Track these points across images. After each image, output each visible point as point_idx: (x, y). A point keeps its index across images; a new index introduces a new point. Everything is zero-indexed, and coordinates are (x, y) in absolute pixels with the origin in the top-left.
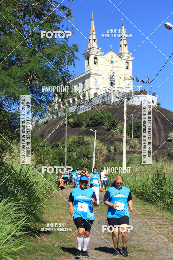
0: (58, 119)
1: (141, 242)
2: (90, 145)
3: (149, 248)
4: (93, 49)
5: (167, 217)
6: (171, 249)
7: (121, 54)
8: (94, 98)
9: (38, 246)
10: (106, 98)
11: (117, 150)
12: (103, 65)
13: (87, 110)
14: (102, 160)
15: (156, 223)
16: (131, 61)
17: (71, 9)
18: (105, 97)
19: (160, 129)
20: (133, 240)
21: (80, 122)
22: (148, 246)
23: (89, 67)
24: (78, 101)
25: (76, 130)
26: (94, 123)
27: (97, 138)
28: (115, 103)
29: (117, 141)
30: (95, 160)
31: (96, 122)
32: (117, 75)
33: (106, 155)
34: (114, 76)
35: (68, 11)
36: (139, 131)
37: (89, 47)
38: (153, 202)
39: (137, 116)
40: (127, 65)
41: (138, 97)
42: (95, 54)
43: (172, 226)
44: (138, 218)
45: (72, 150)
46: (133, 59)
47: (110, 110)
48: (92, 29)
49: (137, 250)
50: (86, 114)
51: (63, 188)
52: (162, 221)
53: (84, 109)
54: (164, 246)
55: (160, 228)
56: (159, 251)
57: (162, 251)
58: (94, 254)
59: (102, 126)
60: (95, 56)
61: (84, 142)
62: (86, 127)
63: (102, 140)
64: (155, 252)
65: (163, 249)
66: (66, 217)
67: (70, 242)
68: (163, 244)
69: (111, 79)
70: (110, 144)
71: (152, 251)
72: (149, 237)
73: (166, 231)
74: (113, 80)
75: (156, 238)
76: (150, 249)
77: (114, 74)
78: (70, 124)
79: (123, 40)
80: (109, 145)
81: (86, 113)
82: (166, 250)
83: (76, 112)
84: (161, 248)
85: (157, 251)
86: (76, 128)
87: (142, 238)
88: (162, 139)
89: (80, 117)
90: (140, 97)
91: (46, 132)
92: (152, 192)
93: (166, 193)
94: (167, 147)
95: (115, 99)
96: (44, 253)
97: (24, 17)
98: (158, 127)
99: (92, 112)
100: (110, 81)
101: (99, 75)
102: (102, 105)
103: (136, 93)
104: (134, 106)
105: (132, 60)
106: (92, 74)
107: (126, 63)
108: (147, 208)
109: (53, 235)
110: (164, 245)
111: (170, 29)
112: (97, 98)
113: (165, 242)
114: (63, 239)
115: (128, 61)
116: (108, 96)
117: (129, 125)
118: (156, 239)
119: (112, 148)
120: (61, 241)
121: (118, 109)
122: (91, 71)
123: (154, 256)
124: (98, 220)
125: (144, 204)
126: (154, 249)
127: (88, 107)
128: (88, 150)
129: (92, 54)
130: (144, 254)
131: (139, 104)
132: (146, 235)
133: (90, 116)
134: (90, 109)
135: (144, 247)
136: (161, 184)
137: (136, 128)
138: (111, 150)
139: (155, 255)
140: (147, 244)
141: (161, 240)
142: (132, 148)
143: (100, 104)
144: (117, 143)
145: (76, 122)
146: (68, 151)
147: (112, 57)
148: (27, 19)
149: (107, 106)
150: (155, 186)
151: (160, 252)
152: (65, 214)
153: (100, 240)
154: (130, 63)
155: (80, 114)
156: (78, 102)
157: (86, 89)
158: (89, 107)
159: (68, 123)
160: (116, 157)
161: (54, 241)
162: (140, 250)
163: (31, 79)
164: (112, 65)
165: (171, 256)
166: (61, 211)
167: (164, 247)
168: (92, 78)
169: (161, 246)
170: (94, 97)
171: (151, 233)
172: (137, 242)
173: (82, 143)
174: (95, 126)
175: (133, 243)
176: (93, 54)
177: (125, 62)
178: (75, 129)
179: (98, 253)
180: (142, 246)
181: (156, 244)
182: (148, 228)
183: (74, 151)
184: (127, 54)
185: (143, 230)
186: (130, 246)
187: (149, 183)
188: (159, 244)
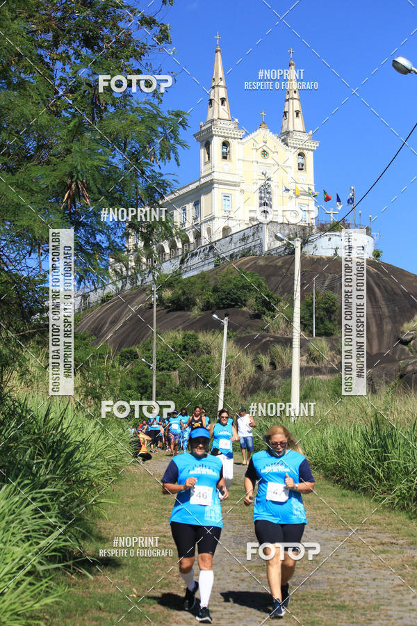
0: (134, 291)
1: (338, 587)
2: (212, 354)
3: (357, 601)
4: (219, 121)
5: (399, 526)
6: (411, 604)
7: (288, 133)
8: (223, 241)
9: (90, 598)
10: (250, 240)
11: (277, 366)
12: (243, 161)
13: (206, 269)
14: (242, 390)
15: (374, 540)
16: (312, 150)
17: (168, 25)
18: (248, 237)
19: (380, 316)
20: (318, 583)
21: (188, 299)
22: (356, 597)
23: (209, 166)
24: (183, 247)
25: (179, 317)
26: (222, 299)
27: (229, 337)
28: (273, 253)
29: (278, 343)
30: (225, 389)
31: (227, 298)
32: (276, 184)
33: (250, 378)
34: (269, 186)
35: (161, 30)
36: (330, 318)
37: (209, 118)
38: (365, 490)
39: (327, 283)
40: (301, 161)
41: (328, 238)
42: (223, 134)
43: (411, 549)
44: (330, 529)
45: (170, 366)
46: (315, 145)
47: (261, 270)
48: (217, 73)
49: (328, 606)
50: (203, 278)
51: (147, 457)
52: (388, 535)
53: (197, 267)
54: (393, 596)
55: (383, 552)
56: (382, 607)
57: (389, 608)
58: (224, 616)
59: (240, 307)
60: (223, 139)
61: (198, 346)
62: (203, 310)
63: (240, 342)
64: (373, 610)
65: (391, 603)
66: (157, 527)
67: (166, 588)
68: (390, 590)
69: (263, 195)
70: (260, 351)
71: (363, 608)
72: (358, 574)
73: (397, 559)
74: (268, 196)
75: (374, 577)
76: (359, 602)
77: (270, 182)
78: (164, 304)
79: (291, 101)
80: (258, 353)
81: (202, 276)
82: (399, 606)
83: (178, 273)
84: (386, 601)
85: (376, 608)
86: (179, 313)
87: (339, 577)
88: (386, 339)
89: (189, 285)
90: (333, 238)
91: (105, 323)
92: (364, 467)
93: (396, 468)
94: (397, 358)
95: (272, 243)
96: (104, 615)
97: (56, 44)
98: (375, 310)
99: (216, 274)
100: (261, 198)
101: (235, 186)
102: (241, 257)
103: (323, 228)
104: (318, 259)
105: (313, 148)
106: (218, 183)
107: (299, 155)
108: (350, 504)
109: (126, 571)
110: (392, 593)
111: (405, 73)
112: (228, 239)
113: (394, 587)
114: (149, 580)
115: (305, 152)
116: (256, 235)
117: (306, 306)
118: (374, 579)
119: (265, 360)
120: (144, 584)
121: (281, 267)
122: (216, 176)
123: (369, 620)
124: (234, 534)
125: (343, 495)
126: (369, 603)
127: (207, 262)
128: (208, 365)
129: (217, 133)
130: (345, 615)
131: (330, 253)
132: (350, 569)
133: (212, 283)
134: (212, 267)
135: (346, 598)
136: (384, 447)
137: (322, 313)
138: (264, 365)
139: (373, 618)
140: (351, 593)
141: (387, 582)
142: (314, 360)
143: (237, 256)
144: (278, 348)
145: (179, 299)
146: (159, 369)
147: (266, 142)
148: (61, 49)
149: (254, 259)
150: (370, 452)
151: (384, 609)
152: (153, 520)
153: (239, 582)
154: (310, 156)
155: (189, 278)
156: (183, 250)
157: (203, 219)
158: (210, 261)
159: (160, 300)
160: (276, 382)
161: (129, 586)
162: (335, 606)
163: (71, 194)
164: (265, 161)
165: (411, 621)
166: (144, 513)
167: (394, 599)
168: (217, 192)
169: (386, 595)
170: (221, 237)
171: (361, 564)
172: (328, 588)
173: (192, 347)
174: (224, 308)
175: (318, 588)
176: (220, 134)
177: (297, 154)
178: (176, 315)
179: (235, 614)
180: (341, 597)
181: (373, 591)
182: (355, 554)
183: (175, 369)
184: (301, 134)
185: (341, 557)
186: (312, 597)
187: (356, 445)
188: (381, 591)
